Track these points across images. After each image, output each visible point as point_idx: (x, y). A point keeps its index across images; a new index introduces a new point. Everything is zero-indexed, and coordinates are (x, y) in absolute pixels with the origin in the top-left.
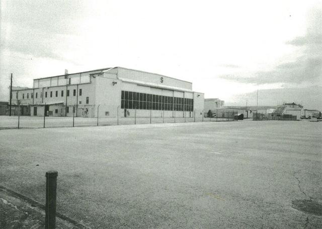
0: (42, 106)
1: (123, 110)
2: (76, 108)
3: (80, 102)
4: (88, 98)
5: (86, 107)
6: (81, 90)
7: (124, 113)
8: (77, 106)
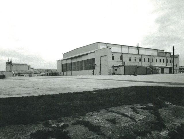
0: (167, 67)
4: (176, 64)
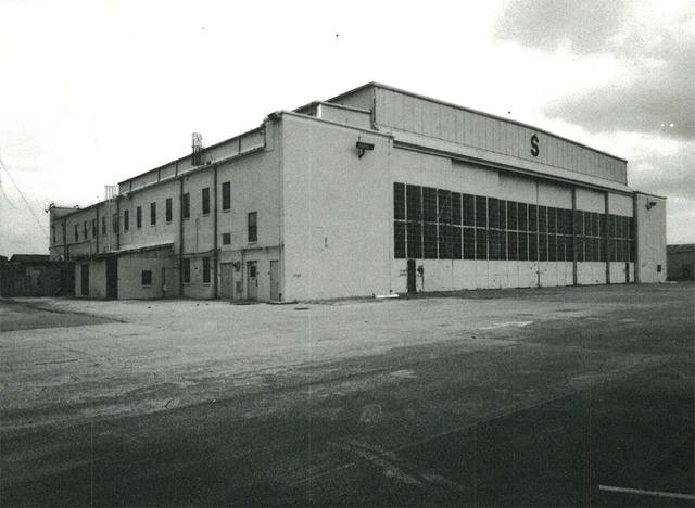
1: (403, 264)
2: (212, 264)
3: (227, 239)
5: (249, 257)
6: (227, 186)
7: (405, 278)
8: (216, 252)
